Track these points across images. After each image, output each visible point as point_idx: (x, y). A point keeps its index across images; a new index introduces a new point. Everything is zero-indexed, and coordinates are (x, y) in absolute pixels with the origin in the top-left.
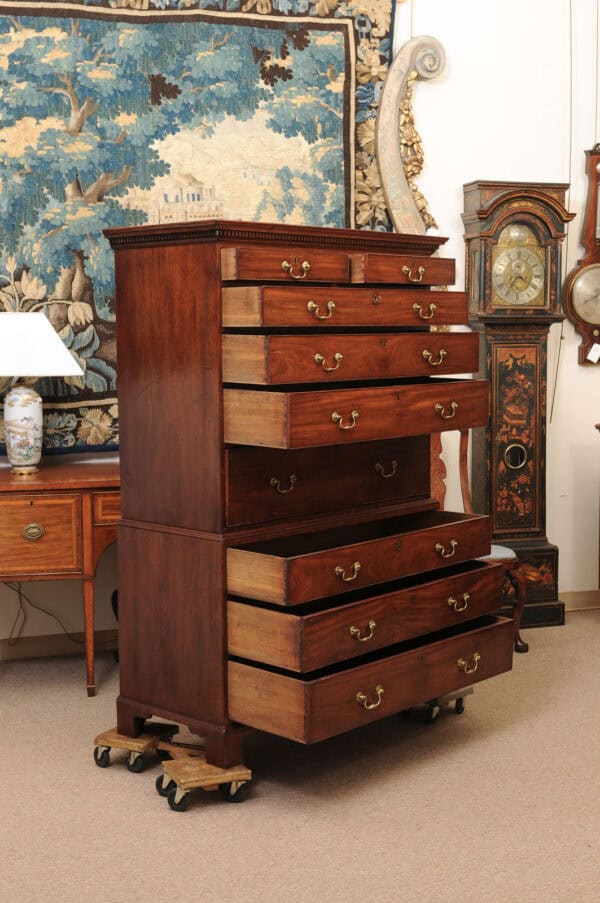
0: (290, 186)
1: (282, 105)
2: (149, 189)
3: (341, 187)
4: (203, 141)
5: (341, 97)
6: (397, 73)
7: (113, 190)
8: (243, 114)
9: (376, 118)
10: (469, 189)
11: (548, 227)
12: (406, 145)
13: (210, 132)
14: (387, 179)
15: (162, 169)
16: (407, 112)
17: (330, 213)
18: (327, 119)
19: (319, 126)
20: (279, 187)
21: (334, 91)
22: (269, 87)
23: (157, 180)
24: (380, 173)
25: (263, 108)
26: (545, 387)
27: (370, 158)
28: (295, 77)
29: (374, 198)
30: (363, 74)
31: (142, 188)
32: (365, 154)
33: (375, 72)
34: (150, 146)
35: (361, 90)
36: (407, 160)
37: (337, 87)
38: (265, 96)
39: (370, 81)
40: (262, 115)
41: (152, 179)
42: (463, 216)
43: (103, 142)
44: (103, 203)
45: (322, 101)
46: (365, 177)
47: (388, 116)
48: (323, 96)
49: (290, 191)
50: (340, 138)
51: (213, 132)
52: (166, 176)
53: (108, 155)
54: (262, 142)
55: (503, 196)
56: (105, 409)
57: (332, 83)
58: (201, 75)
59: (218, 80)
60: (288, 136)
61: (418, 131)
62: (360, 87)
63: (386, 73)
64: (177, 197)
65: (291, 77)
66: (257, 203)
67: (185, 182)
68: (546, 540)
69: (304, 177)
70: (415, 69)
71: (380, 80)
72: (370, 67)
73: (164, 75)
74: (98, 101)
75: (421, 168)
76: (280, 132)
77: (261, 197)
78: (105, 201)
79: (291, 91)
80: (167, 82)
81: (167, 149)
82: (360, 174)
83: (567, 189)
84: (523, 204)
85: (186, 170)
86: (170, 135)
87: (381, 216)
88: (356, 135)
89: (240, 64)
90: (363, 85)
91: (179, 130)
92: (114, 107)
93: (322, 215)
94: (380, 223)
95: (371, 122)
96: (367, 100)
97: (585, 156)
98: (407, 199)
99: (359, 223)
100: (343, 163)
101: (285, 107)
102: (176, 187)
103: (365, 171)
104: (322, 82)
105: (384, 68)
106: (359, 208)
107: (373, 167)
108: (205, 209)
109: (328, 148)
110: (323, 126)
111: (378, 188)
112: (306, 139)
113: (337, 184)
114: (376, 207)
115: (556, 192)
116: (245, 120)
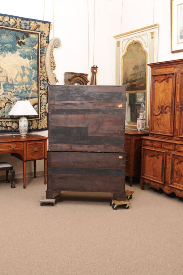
0: (24, 70)
3: (37, 71)
4: (3, 58)
5: (37, 50)
6: (50, 45)
8: (13, 52)
9: (45, 56)
10: (66, 74)
11: (84, 83)
12: (52, 62)
13: (5, 56)
14: (47, 70)
16: (52, 55)
17: (34, 77)
20: (22, 70)
22: (19, 46)
24: (45, 69)
25: (18, 51)
27: (43, 65)
28: (26, 44)
29: (44, 74)
30: (42, 45)
33: (45, 45)
36: (52, 66)
37: (36, 47)
38: (19, 48)
39: (44, 47)
40: (18, 53)
42: (64, 80)
45: (32, 51)
46: (42, 69)
47: (48, 55)
49: (24, 71)
50: (36, 60)
54: (18, 59)
55: (74, 76)
58: (3, 42)
59: (7, 43)
60: (24, 58)
61: (54, 59)
62: (41, 48)
65: (25, 44)
69: (28, 68)
70: (54, 45)
71: (46, 47)
75: (55, 68)
76: (22, 57)
77: (17, 73)
79: (25, 48)
82: (41, 69)
83: (88, 75)
84: (78, 78)
87: (46, 79)
88: (40, 59)
89: (13, 40)
93: (32, 78)
94: (46, 80)
95: (44, 56)
96: (43, 51)
97: (91, 68)
98: (52, 75)
99: (41, 80)
100: (37, 66)
101: (23, 51)
104: (32, 46)
105: (47, 44)
106: (41, 77)
107: (44, 67)
108: (3, 75)
109: (33, 62)
110: (32, 56)
111: (45, 72)
112: (28, 59)
113: (35, 71)
114: (44, 76)
115: (85, 76)
116: (14, 54)
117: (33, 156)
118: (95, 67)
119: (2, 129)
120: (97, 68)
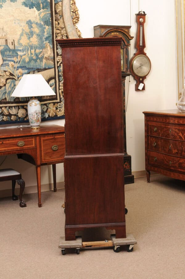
0: (32, 27)
3: (50, 27)
9: (62, 2)
10: (96, 28)
11: (124, 42)
12: (73, 12)
13: (1, 6)
14: (66, 24)
17: (46, 37)
18: (44, 2)
19: (41, 5)
20: (28, 27)
24: (64, 22)
26: (125, 99)
27: (60, 17)
29: (62, 31)
32: (58, 15)
36: (74, 17)
46: (59, 24)
47: (66, 1)
49: (32, 29)
50: (49, 9)
51: (3, 7)
54: (21, 11)
55: (109, 31)
60: (30, 8)
61: (77, 6)
66: (20, 34)
68: (127, 154)
69: (37, 24)
75: (78, 20)
76: (27, 7)
77: (21, 31)
82: (57, 22)
83: (130, 28)
84: (115, 33)
87: (65, 38)
88: (55, 8)
95: (60, 3)
97: (135, 16)
98: (74, 32)
100: (51, 18)
103: (58, 21)
106: (57, 35)
107: (61, 20)
108: (1, 35)
109: (45, 13)
110: (43, 5)
111: (63, 28)
112: (37, 9)
113: (49, 26)
114: (63, 35)
115: (126, 29)
116: (14, 2)
117: (50, 157)
118: (142, 15)
119: (4, 119)
120: (145, 15)
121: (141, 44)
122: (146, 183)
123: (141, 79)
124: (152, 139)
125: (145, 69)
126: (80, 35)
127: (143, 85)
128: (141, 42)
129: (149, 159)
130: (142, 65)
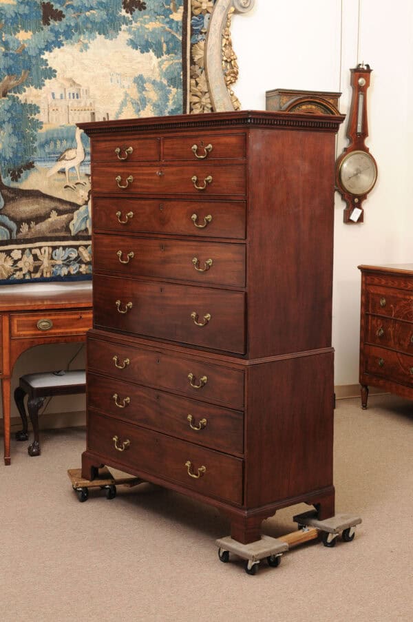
0: (144, 89)
1: (138, 29)
2: (40, 88)
3: (180, 91)
4: (81, 53)
5: (180, 24)
6: (220, 8)
7: (14, 88)
8: (110, 34)
9: (206, 40)
10: (270, 94)
12: (226, 61)
13: (86, 47)
14: (213, 86)
15: (51, 73)
16: (227, 37)
17: (172, 110)
18: (170, 40)
19: (165, 45)
20: (135, 90)
21: (176, 19)
22: (129, 15)
23: (47, 82)
24: (207, 81)
25: (124, 31)
27: (200, 70)
28: (148, 9)
29: (203, 100)
30: (196, 8)
31: (36, 88)
32: (197, 67)
33: (204, 6)
34: (42, 56)
35: (194, 19)
36: (227, 72)
37: (177, 16)
38: (126, 21)
39: (201, 13)
40: (124, 36)
41: (43, 81)
43: (7, 52)
44: (7, 98)
45: (167, 27)
46: (197, 84)
47: (214, 39)
48: (168, 23)
49: (144, 93)
50: (180, 54)
51: (89, 48)
52: (53, 79)
53: (11, 62)
54: (123, 57)
55: (297, 101)
56: (8, 253)
57: (174, 13)
58: (79, 4)
59: (92, 8)
60: (142, 52)
61: (235, 51)
62: (194, 17)
63: (213, 8)
64: (61, 95)
65: (145, 8)
66: (120, 101)
67: (67, 84)
69: (154, 83)
70: (234, 6)
71: (208, 12)
72: (201, 3)
73: (52, 3)
74: (3, 21)
75: (236, 79)
76: (137, 49)
77: (123, 97)
78: (8, 96)
79: (145, 19)
80: (54, 8)
81: (54, 58)
82: (193, 82)
83: (339, 96)
84: (309, 106)
85: (69, 75)
86: (57, 48)
88: (191, 52)
90: (196, 16)
91: (63, 45)
92: (15, 26)
95: (202, 44)
96: (199, 27)
97: (349, 73)
98: (226, 101)
100: (182, 73)
101: (140, 30)
102: (61, 87)
103: (197, 79)
104: (167, 13)
105: (211, 4)
106: (193, 107)
107: (203, 77)
108: (82, 104)
109: (171, 62)
110: (168, 45)
111: (206, 93)
112: (155, 55)
113: (177, 89)
114: (204, 106)
115: (333, 99)
116: (112, 39)
118: (363, 70)
119: (81, 270)
120: (369, 71)
121: (359, 130)
122: (360, 410)
123: (356, 200)
124: (374, 322)
125: (365, 180)
126: (238, 108)
127: (360, 211)
128: (359, 125)
129: (367, 362)
130: (360, 172)
